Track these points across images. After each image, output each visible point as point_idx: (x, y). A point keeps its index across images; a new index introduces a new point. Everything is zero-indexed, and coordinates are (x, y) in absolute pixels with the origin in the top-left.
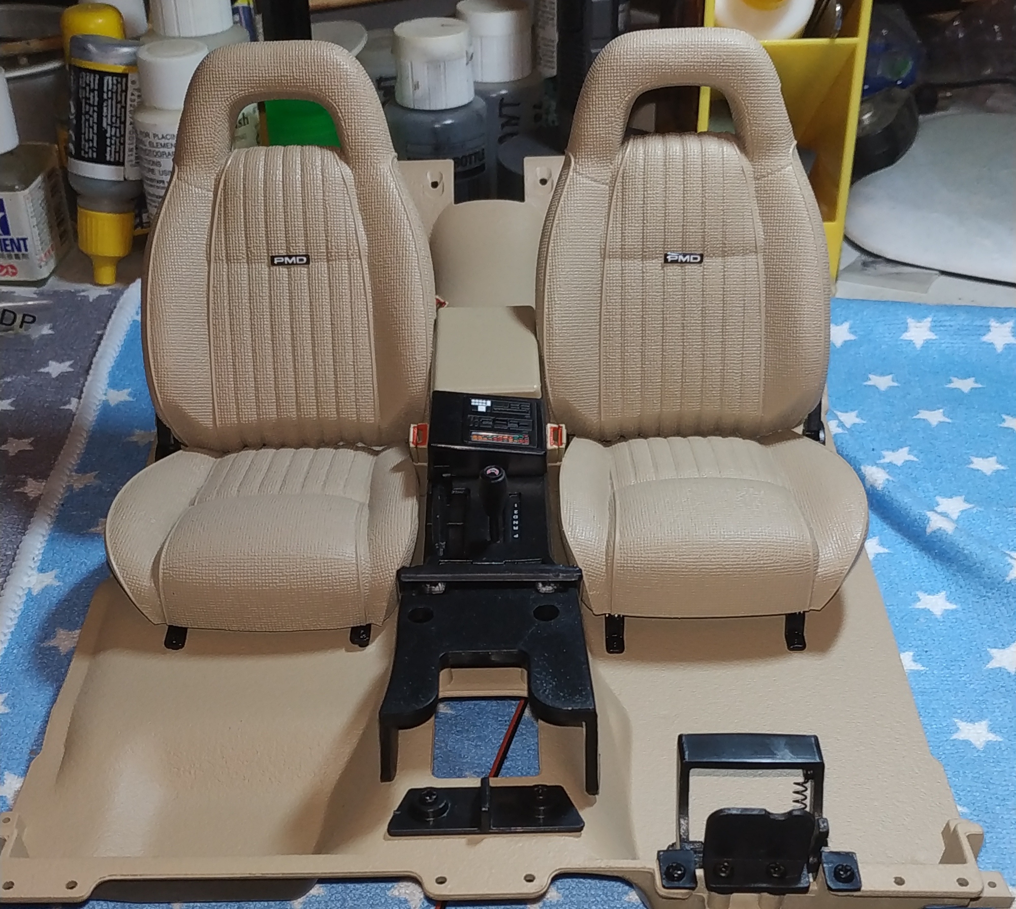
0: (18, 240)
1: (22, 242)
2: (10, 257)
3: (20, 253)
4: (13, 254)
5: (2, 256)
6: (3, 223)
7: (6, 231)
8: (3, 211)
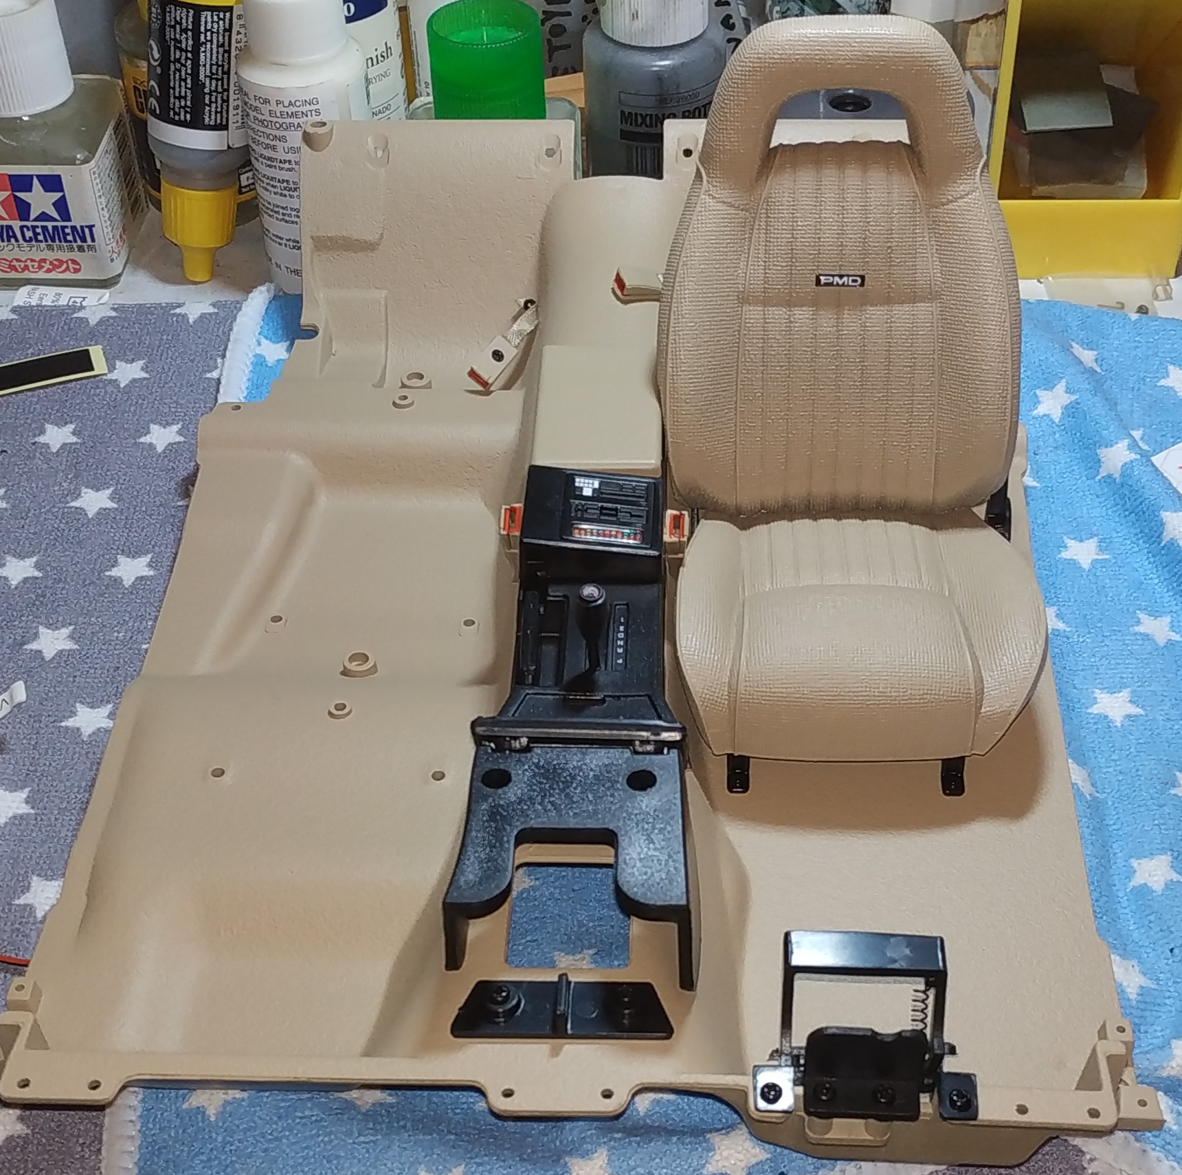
0: (82, 227)
1: (87, 231)
2: (72, 249)
3: (84, 244)
4: (75, 245)
5: (60, 248)
6: (61, 206)
7: (65, 216)
8: (62, 190)
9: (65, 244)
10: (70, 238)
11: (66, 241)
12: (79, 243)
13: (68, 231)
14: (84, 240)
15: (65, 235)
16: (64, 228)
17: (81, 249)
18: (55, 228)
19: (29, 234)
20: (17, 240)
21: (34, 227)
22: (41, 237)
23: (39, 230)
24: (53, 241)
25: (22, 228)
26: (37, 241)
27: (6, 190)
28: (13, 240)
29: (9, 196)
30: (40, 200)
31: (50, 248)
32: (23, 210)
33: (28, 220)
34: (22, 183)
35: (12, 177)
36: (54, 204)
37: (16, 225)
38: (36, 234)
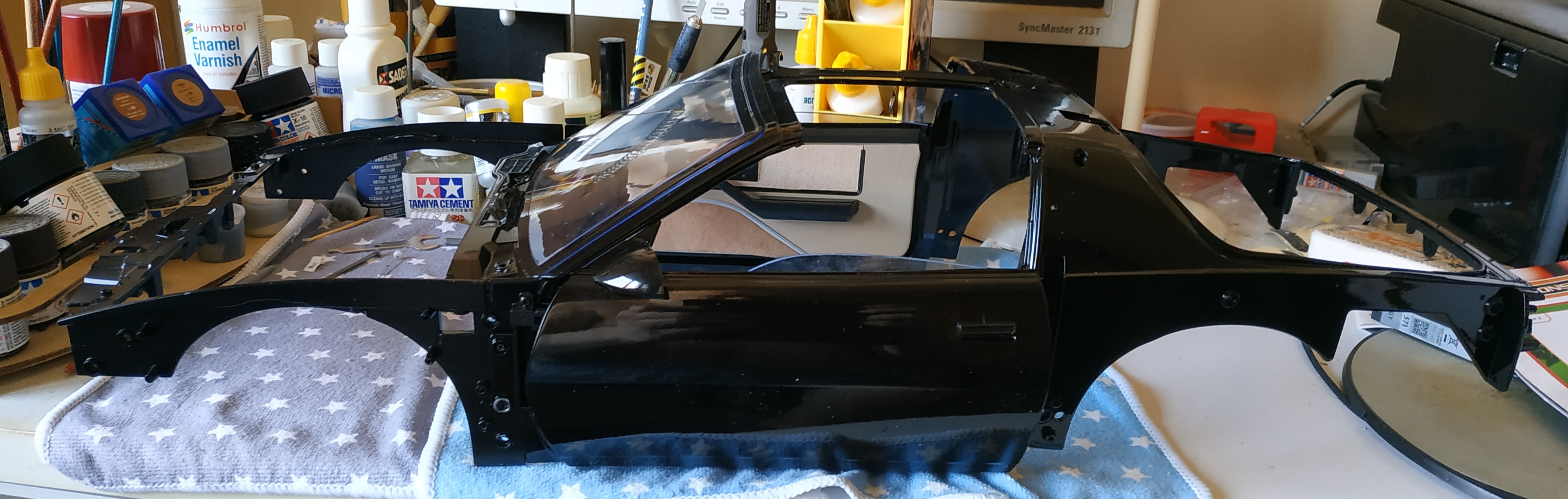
0: (468, 201)
1: (470, 202)
2: (461, 210)
3: (468, 209)
4: (463, 209)
5: (457, 210)
6: (461, 192)
7: (461, 195)
8: (461, 184)
9: (459, 208)
10: (462, 205)
11: (460, 207)
12: (466, 208)
13: (462, 202)
14: (468, 206)
15: (460, 204)
16: (459, 201)
17: (466, 210)
18: (456, 201)
19: (444, 204)
20: (438, 207)
21: (446, 201)
22: (449, 205)
23: (449, 202)
24: (454, 206)
25: (441, 201)
26: (447, 207)
27: (437, 184)
28: (436, 207)
29: (438, 188)
30: (451, 189)
31: (452, 210)
32: (443, 193)
33: (444, 197)
34: (445, 181)
35: (441, 179)
36: (458, 191)
37: (439, 200)
38: (447, 204)
